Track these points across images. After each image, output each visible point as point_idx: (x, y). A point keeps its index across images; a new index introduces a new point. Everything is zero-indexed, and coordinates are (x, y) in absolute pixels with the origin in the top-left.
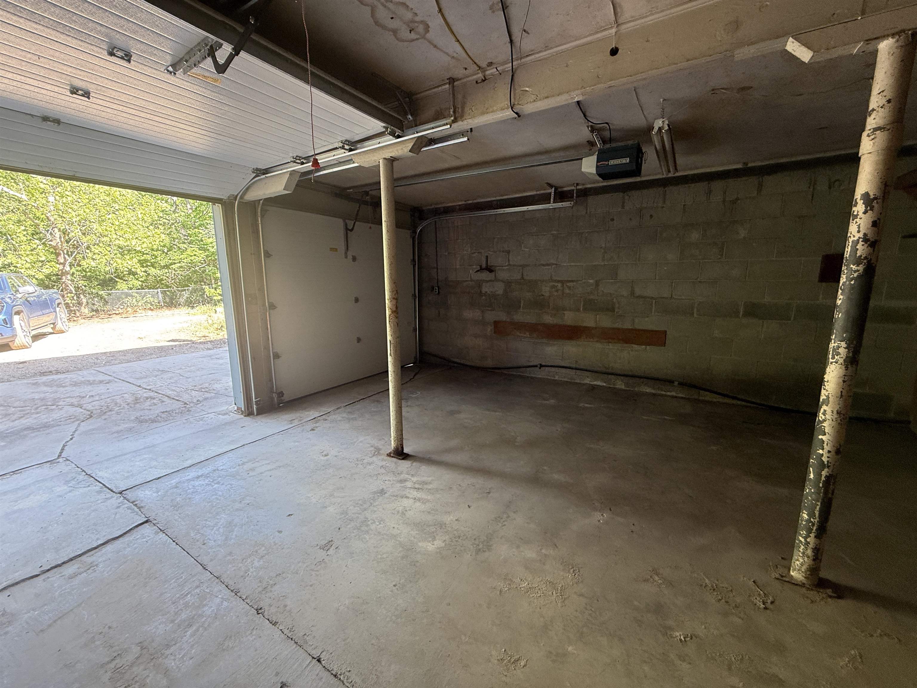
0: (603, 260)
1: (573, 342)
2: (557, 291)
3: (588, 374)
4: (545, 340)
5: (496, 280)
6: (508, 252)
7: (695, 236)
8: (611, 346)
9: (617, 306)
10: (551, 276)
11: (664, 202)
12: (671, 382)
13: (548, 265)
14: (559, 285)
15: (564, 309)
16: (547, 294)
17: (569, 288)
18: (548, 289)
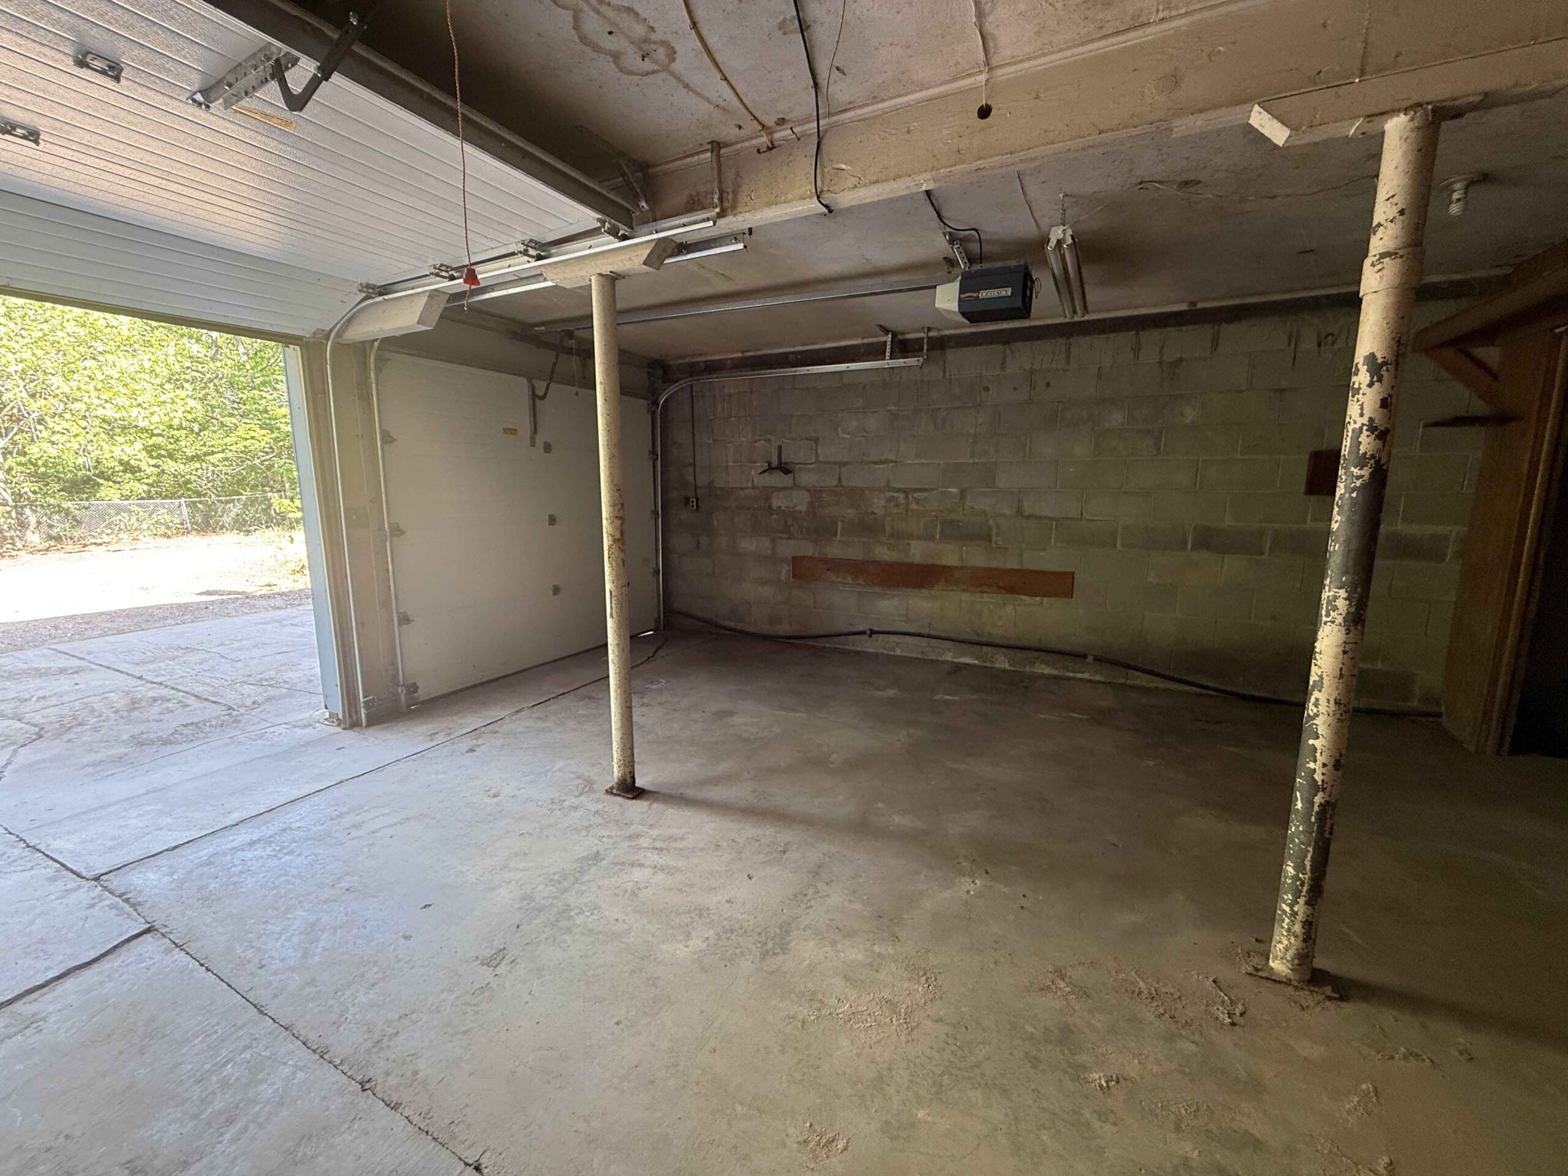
0: (972, 455)
1: (925, 592)
2: (897, 505)
3: (949, 644)
4: (877, 589)
5: (796, 486)
6: (816, 440)
7: (1117, 418)
8: (986, 598)
9: (995, 531)
10: (888, 481)
11: (1068, 362)
12: (1085, 657)
13: (881, 462)
14: (901, 496)
15: (910, 536)
16: (880, 512)
17: (917, 501)
18: (882, 502)
